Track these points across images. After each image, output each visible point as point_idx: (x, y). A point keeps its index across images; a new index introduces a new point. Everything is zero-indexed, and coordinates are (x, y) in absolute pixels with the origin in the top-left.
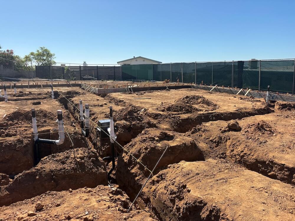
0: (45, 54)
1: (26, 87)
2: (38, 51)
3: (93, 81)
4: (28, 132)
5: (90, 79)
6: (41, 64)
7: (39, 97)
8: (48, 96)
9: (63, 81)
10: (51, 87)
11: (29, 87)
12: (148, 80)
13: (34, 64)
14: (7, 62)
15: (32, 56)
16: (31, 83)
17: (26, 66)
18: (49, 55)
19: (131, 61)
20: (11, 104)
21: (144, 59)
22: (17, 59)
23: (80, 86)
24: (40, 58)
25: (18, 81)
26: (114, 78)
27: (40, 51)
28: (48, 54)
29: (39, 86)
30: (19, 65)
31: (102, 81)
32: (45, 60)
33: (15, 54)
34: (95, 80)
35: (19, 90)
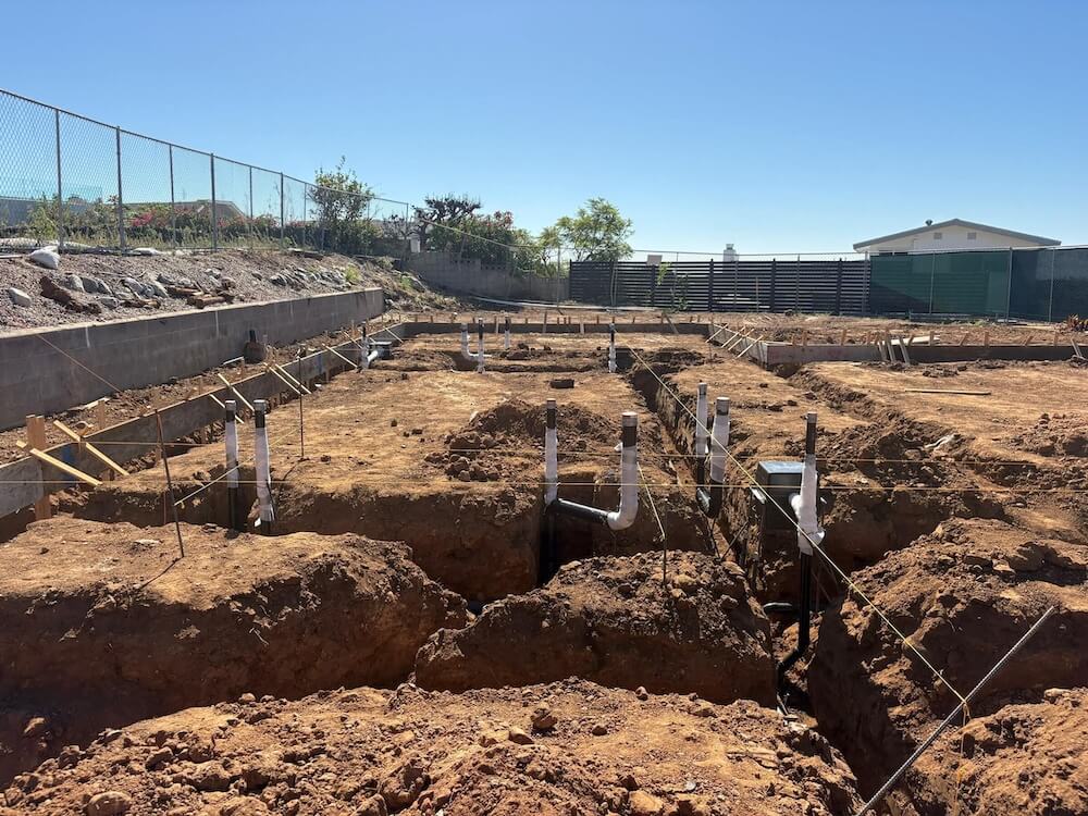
0: (606, 221)
1: (538, 329)
2: (582, 213)
3: (752, 315)
4: (532, 474)
5: (742, 309)
6: (586, 255)
7: (572, 362)
8: (598, 362)
9: (648, 314)
10: (610, 331)
11: (544, 329)
12: (983, 316)
13: (565, 255)
14: (492, 250)
15: (563, 231)
16: (552, 319)
17: (542, 261)
18: (614, 225)
19: (912, 237)
20: (494, 380)
21: (972, 231)
22: (519, 239)
23: (704, 331)
24: (587, 235)
25: (516, 309)
26: (836, 307)
27: (589, 212)
28: (610, 223)
29: (572, 329)
30: (525, 259)
31: (788, 314)
32: (598, 242)
33: (517, 225)
34: (761, 310)
35: (519, 338)
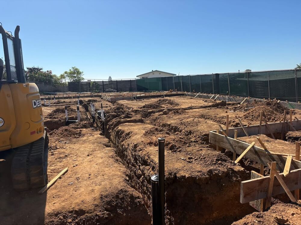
0: (76, 72)
1: (62, 98)
2: (70, 70)
3: (112, 93)
6: (72, 80)
7: (70, 104)
8: (76, 103)
9: (89, 93)
10: (78, 97)
11: (63, 98)
12: (157, 90)
13: (67, 80)
14: (47, 80)
15: (66, 75)
16: (65, 96)
17: (61, 82)
18: (79, 73)
19: (148, 74)
20: (53, 108)
21: (160, 73)
22: (54, 77)
23: (100, 96)
24: (72, 75)
25: (55, 94)
26: (131, 90)
27: (72, 70)
28: (78, 73)
29: (70, 98)
30: (56, 82)
31: (120, 92)
32: (75, 77)
33: (53, 73)
34: (114, 92)
35: (57, 100)
